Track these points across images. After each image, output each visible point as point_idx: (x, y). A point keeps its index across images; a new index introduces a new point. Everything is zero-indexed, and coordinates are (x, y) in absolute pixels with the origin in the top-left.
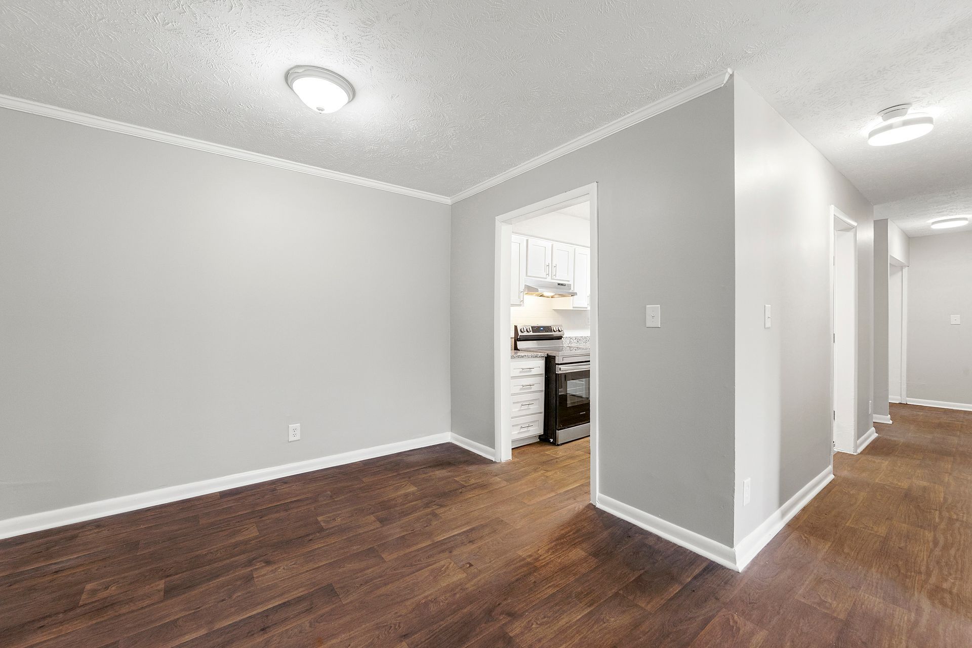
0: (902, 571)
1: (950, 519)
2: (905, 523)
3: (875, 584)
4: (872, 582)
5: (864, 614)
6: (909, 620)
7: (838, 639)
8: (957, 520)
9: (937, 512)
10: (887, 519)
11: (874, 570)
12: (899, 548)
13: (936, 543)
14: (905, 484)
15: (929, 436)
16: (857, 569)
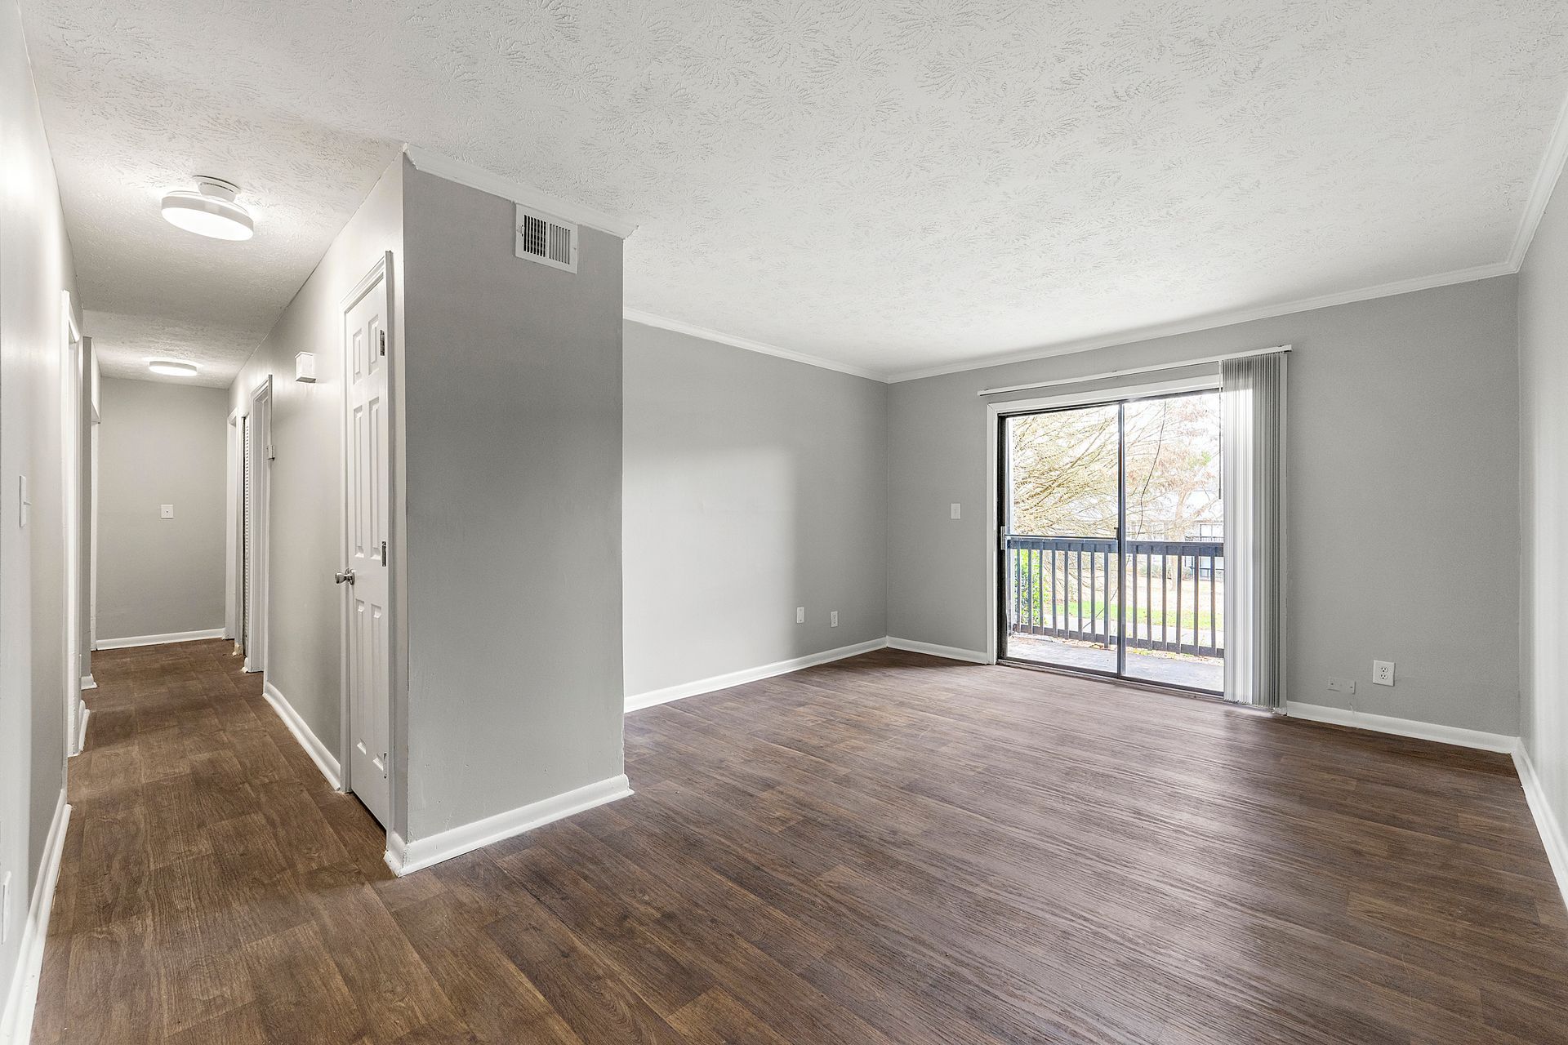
0: (266, 882)
1: (264, 785)
2: (222, 819)
3: (251, 922)
4: (247, 922)
5: (270, 970)
6: (316, 933)
7: (268, 1030)
8: (271, 782)
9: (247, 785)
10: (199, 826)
11: (235, 905)
12: (242, 855)
13: (272, 823)
14: (183, 768)
15: (163, 690)
16: (215, 920)
